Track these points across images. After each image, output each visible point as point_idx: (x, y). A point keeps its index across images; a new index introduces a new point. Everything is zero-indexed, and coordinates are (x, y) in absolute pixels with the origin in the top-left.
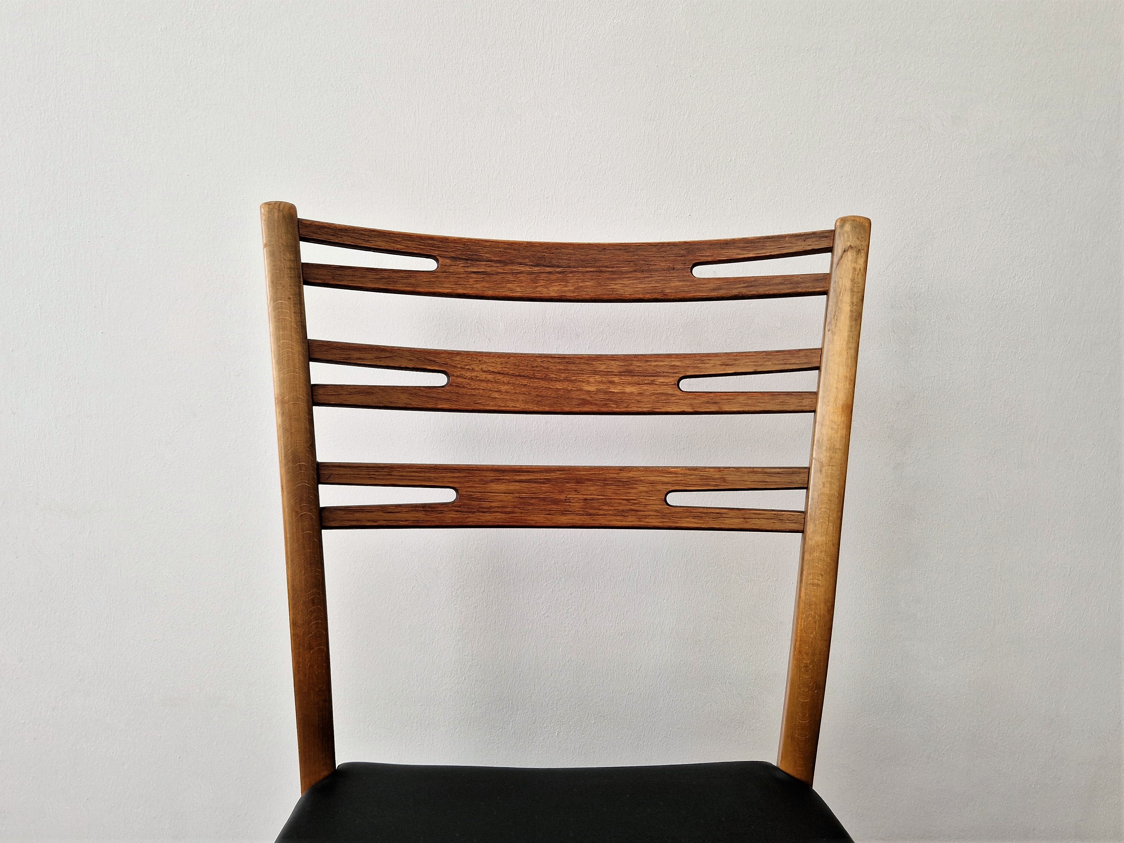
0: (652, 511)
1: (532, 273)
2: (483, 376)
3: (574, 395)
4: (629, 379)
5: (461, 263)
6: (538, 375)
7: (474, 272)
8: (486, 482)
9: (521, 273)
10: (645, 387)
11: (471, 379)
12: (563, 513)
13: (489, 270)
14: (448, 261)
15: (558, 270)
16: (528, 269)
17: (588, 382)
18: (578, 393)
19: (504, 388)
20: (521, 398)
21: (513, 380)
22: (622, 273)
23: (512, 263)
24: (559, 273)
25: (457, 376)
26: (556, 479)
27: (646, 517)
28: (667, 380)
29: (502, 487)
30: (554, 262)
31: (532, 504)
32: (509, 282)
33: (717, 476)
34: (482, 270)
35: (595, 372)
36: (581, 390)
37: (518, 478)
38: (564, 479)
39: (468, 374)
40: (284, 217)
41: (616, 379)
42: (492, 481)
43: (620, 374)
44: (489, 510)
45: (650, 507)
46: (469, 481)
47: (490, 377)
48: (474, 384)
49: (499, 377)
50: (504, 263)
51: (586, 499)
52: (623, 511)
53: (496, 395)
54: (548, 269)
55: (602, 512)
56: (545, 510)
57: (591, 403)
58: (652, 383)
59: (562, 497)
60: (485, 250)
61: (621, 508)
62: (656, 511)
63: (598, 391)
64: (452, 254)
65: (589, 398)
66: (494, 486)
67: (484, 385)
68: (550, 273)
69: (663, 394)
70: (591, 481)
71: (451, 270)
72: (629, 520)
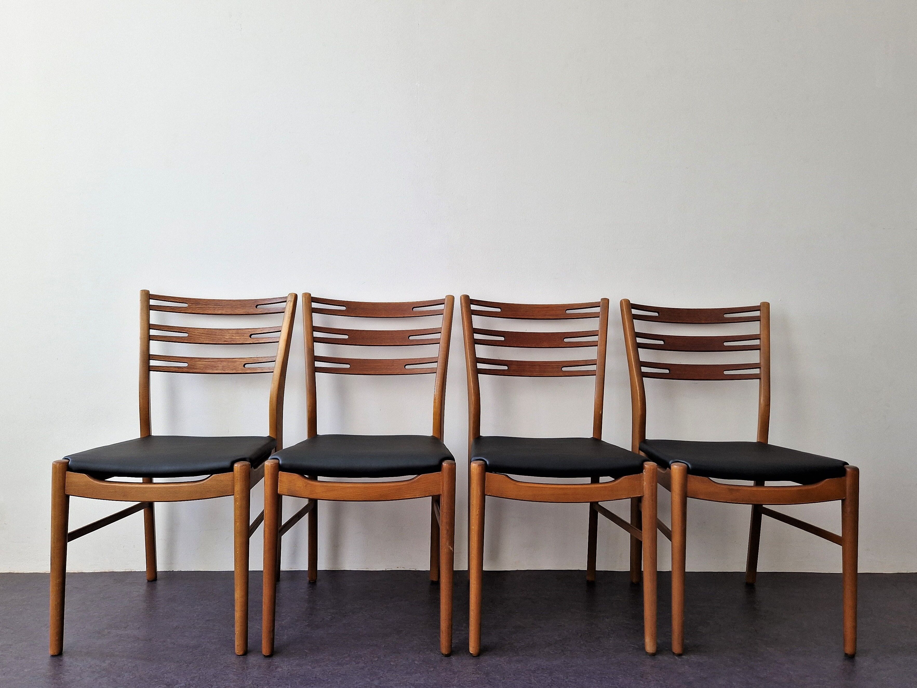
0: (240, 369)
2: (198, 334)
3: (223, 339)
5: (194, 305)
6: (213, 334)
7: (198, 307)
8: (196, 361)
9: (211, 307)
10: (241, 337)
11: (194, 335)
12: (217, 370)
13: (202, 307)
14: (190, 304)
15: (221, 306)
16: (213, 306)
17: (227, 336)
19: (203, 337)
20: (208, 340)
21: (206, 335)
22: (238, 307)
23: (209, 305)
25: (191, 334)
26: (215, 361)
28: (247, 335)
29: (200, 363)
30: (220, 304)
31: (208, 367)
32: (208, 310)
35: (229, 333)
37: (205, 361)
39: (194, 333)
40: (145, 293)
41: (234, 335)
42: (198, 361)
43: (236, 334)
44: (196, 369)
45: (239, 368)
46: (191, 361)
47: (200, 334)
49: (202, 334)
50: (206, 305)
51: (223, 366)
52: (233, 369)
53: (201, 339)
54: (219, 306)
55: (227, 369)
56: (212, 369)
57: (227, 341)
58: (244, 336)
59: (217, 366)
60: (201, 301)
61: (232, 368)
62: (241, 369)
63: (229, 338)
64: (192, 302)
66: (198, 363)
67: (198, 336)
69: (246, 338)
70: (225, 361)
71: (191, 306)
72: (234, 371)
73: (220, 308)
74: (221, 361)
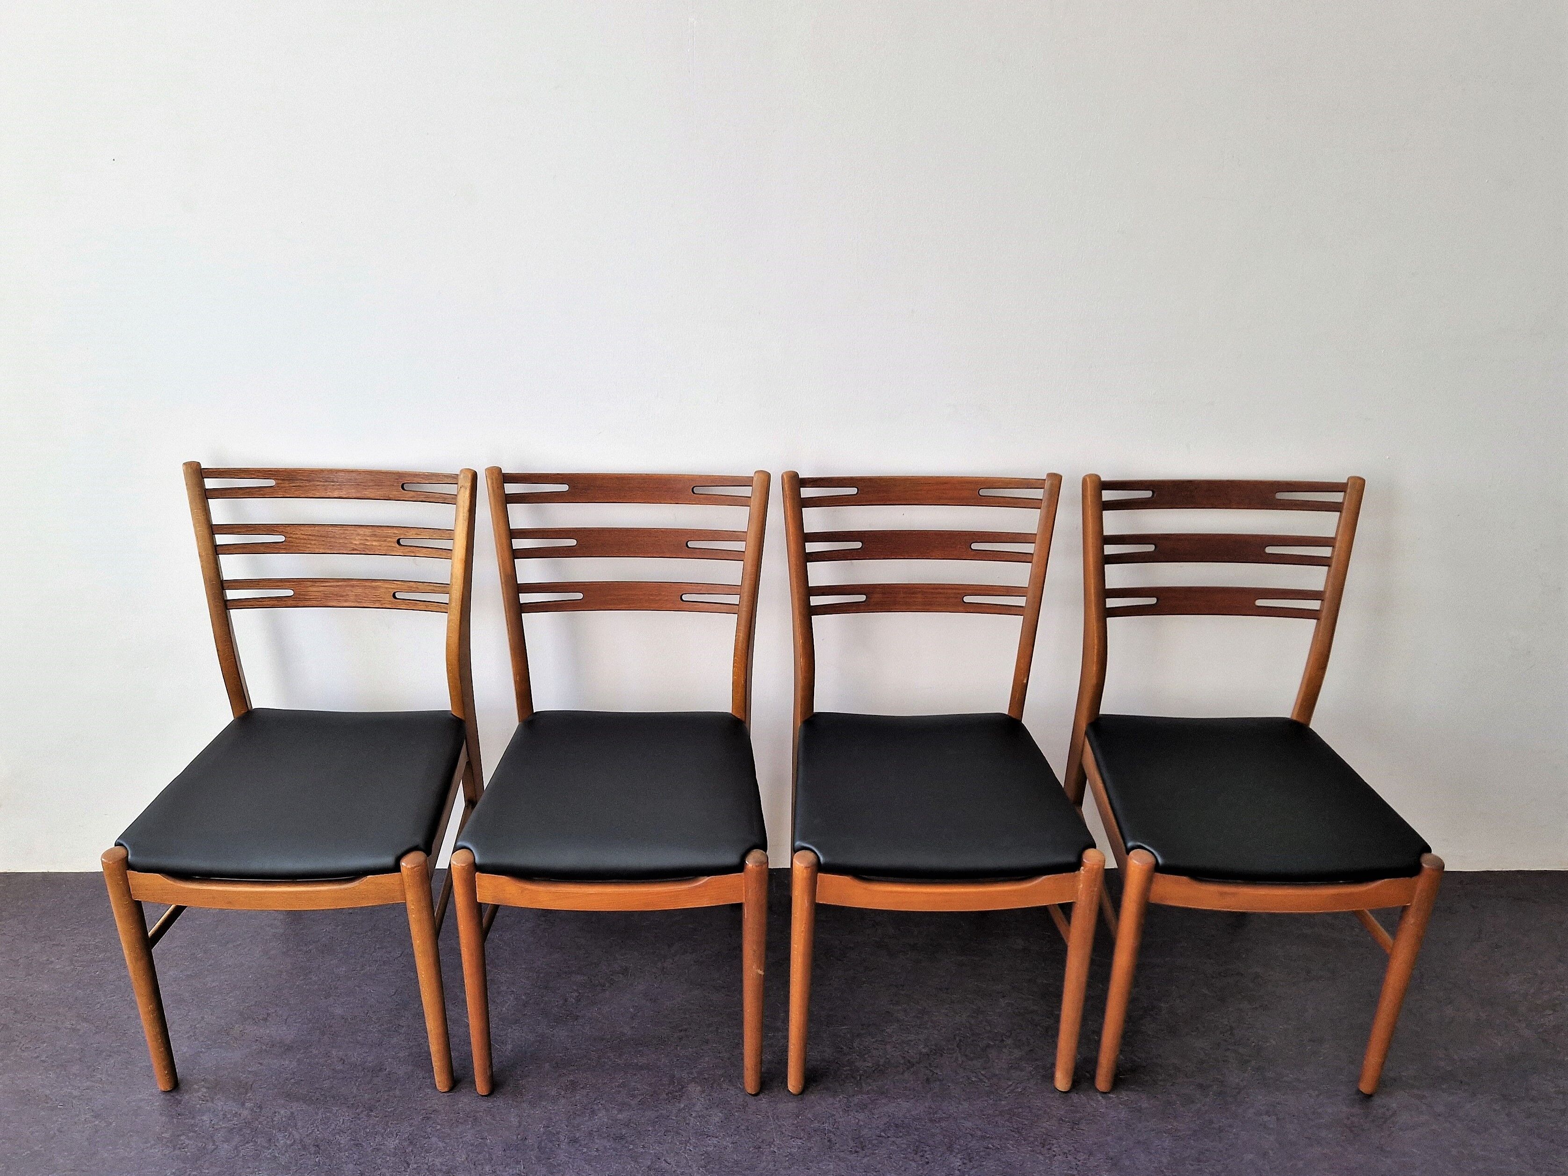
0: (387, 601)
1: (324, 486)
2: (302, 537)
3: (348, 545)
4: (375, 539)
5: (287, 482)
6: (330, 536)
7: (294, 486)
8: (308, 587)
9: (319, 485)
10: (382, 543)
11: (296, 538)
12: (346, 601)
13: (301, 484)
14: (279, 482)
15: (338, 484)
16: (322, 483)
17: (354, 540)
18: (350, 544)
19: (313, 542)
20: (322, 547)
21: (317, 538)
22: (368, 486)
23: (314, 481)
24: (339, 485)
25: (289, 537)
26: (341, 586)
27: (384, 603)
28: (392, 540)
29: (315, 589)
31: (330, 597)
32: (313, 490)
33: (414, 586)
34: (298, 485)
35: (358, 535)
36: (351, 543)
37: (321, 585)
38: (346, 585)
39: (294, 536)
40: (193, 467)
42: (310, 586)
43: (370, 536)
44: (310, 599)
46: (298, 587)
47: (305, 537)
48: (298, 541)
49: (310, 537)
50: (309, 481)
51: (356, 595)
52: (374, 601)
53: (309, 546)
55: (363, 601)
56: (337, 600)
57: (357, 550)
58: (385, 541)
59: (345, 594)
60: (299, 475)
61: (372, 599)
62: (389, 601)
63: (360, 544)
64: (282, 478)
65: (356, 547)
66: (311, 589)
67: (302, 541)
68: (333, 485)
69: (390, 546)
70: (358, 586)
71: (282, 485)
72: (377, 604)
73: (335, 487)
74: (353, 586)
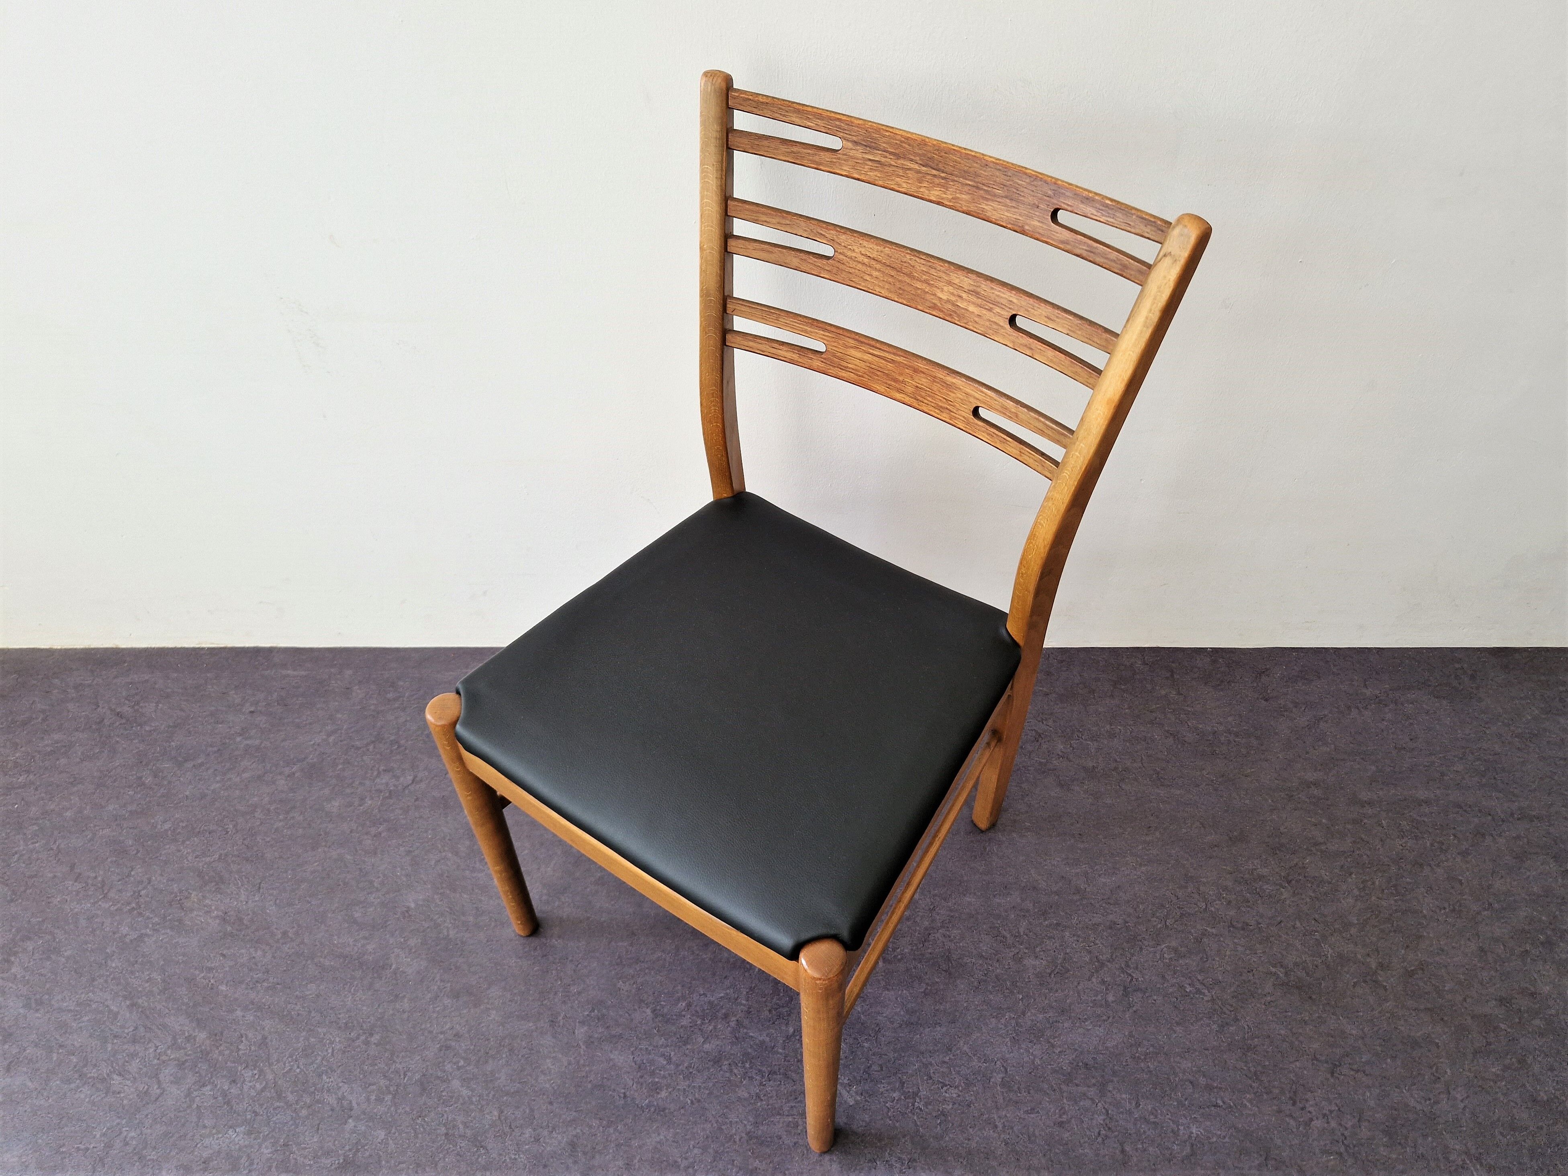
0: (961, 415)
1: (918, 172)
2: (861, 258)
3: (928, 297)
4: (974, 299)
5: (860, 149)
6: (905, 270)
7: (870, 160)
8: (847, 347)
9: (909, 169)
10: (984, 312)
11: (851, 258)
12: (899, 390)
13: (883, 160)
14: (850, 145)
15: (943, 175)
16: (916, 167)
17: (942, 290)
18: (932, 297)
19: (875, 274)
20: (887, 286)
21: (883, 269)
22: (995, 196)
23: (904, 158)
24: (943, 178)
25: (841, 253)
26: (899, 363)
27: (956, 418)
28: (1003, 312)
29: (859, 355)
30: (940, 166)
31: (878, 376)
32: (899, 176)
33: (1013, 410)
34: (877, 159)
35: (950, 283)
36: (935, 295)
37: (871, 351)
38: (906, 365)
39: (849, 253)
40: (715, 90)
41: (964, 295)
42: (852, 347)
43: (969, 292)
44: (845, 369)
45: (960, 412)
46: (834, 342)
47: (866, 260)
48: (853, 264)
49: (873, 263)
50: (898, 156)
51: (917, 387)
52: (941, 407)
53: (868, 278)
54: (934, 172)
55: (926, 401)
56: (886, 383)
57: (939, 308)
58: (990, 310)
59: (901, 379)
60: (884, 139)
61: (940, 404)
62: (964, 417)
63: (948, 301)
64: (855, 138)
65: (939, 305)
66: (853, 352)
67: (860, 266)
68: (935, 176)
69: (996, 323)
70: (924, 373)
71: (852, 153)
72: (944, 415)
73: (937, 181)
74: (916, 371)
